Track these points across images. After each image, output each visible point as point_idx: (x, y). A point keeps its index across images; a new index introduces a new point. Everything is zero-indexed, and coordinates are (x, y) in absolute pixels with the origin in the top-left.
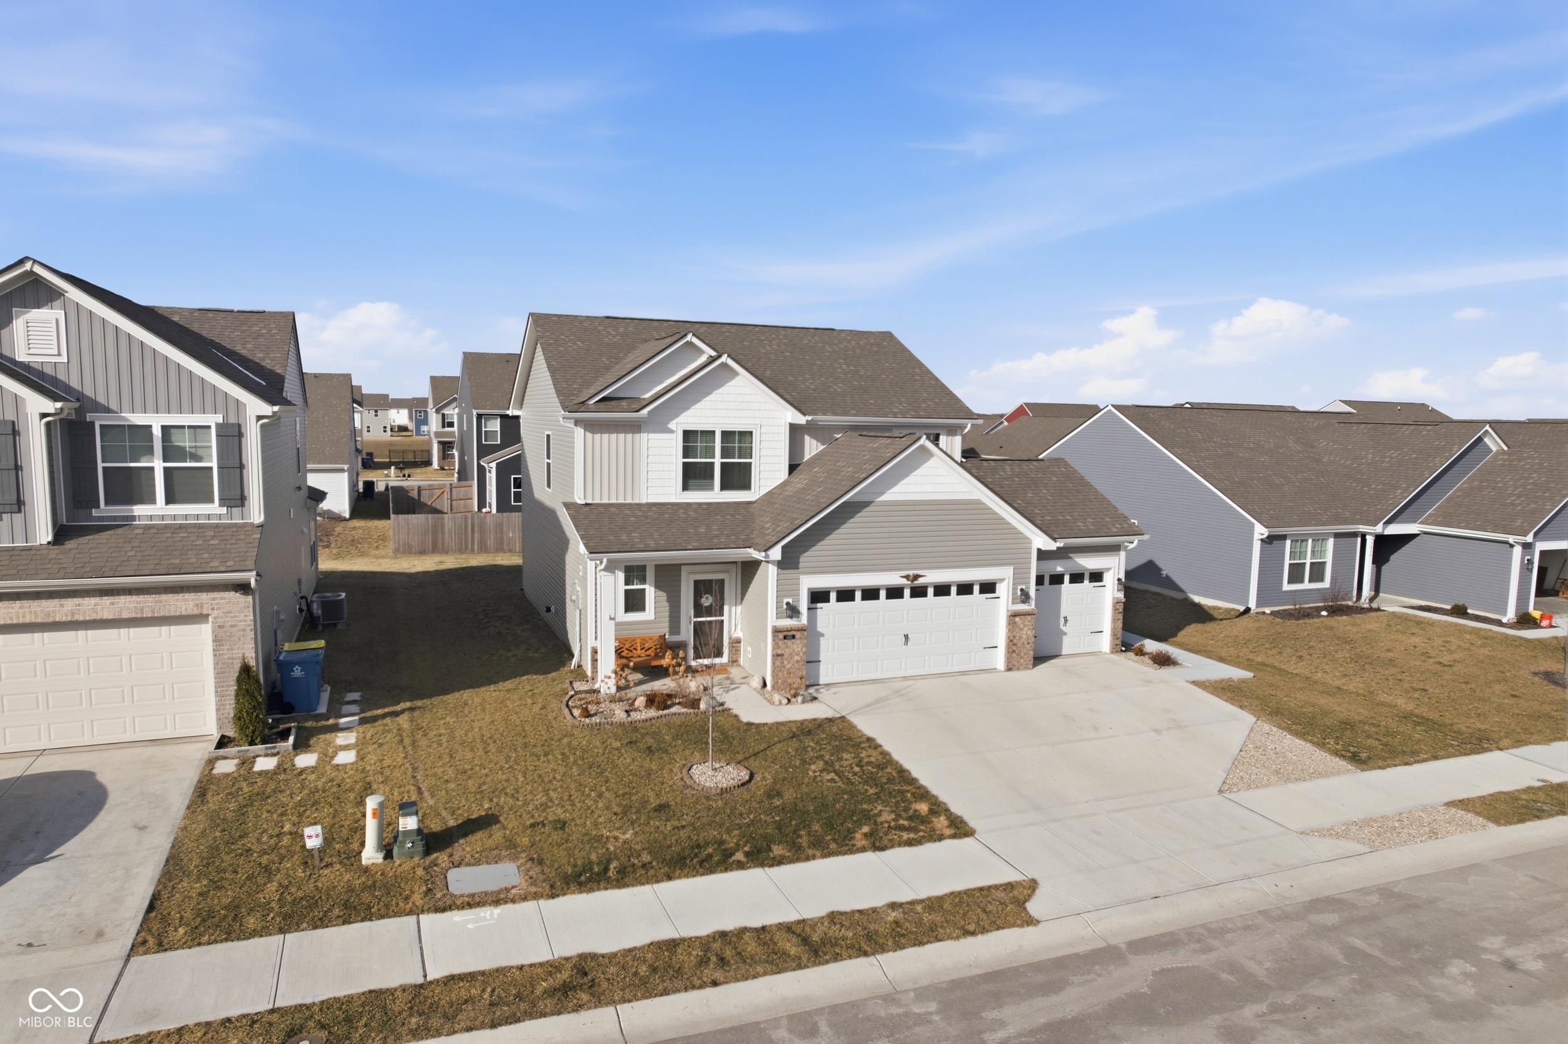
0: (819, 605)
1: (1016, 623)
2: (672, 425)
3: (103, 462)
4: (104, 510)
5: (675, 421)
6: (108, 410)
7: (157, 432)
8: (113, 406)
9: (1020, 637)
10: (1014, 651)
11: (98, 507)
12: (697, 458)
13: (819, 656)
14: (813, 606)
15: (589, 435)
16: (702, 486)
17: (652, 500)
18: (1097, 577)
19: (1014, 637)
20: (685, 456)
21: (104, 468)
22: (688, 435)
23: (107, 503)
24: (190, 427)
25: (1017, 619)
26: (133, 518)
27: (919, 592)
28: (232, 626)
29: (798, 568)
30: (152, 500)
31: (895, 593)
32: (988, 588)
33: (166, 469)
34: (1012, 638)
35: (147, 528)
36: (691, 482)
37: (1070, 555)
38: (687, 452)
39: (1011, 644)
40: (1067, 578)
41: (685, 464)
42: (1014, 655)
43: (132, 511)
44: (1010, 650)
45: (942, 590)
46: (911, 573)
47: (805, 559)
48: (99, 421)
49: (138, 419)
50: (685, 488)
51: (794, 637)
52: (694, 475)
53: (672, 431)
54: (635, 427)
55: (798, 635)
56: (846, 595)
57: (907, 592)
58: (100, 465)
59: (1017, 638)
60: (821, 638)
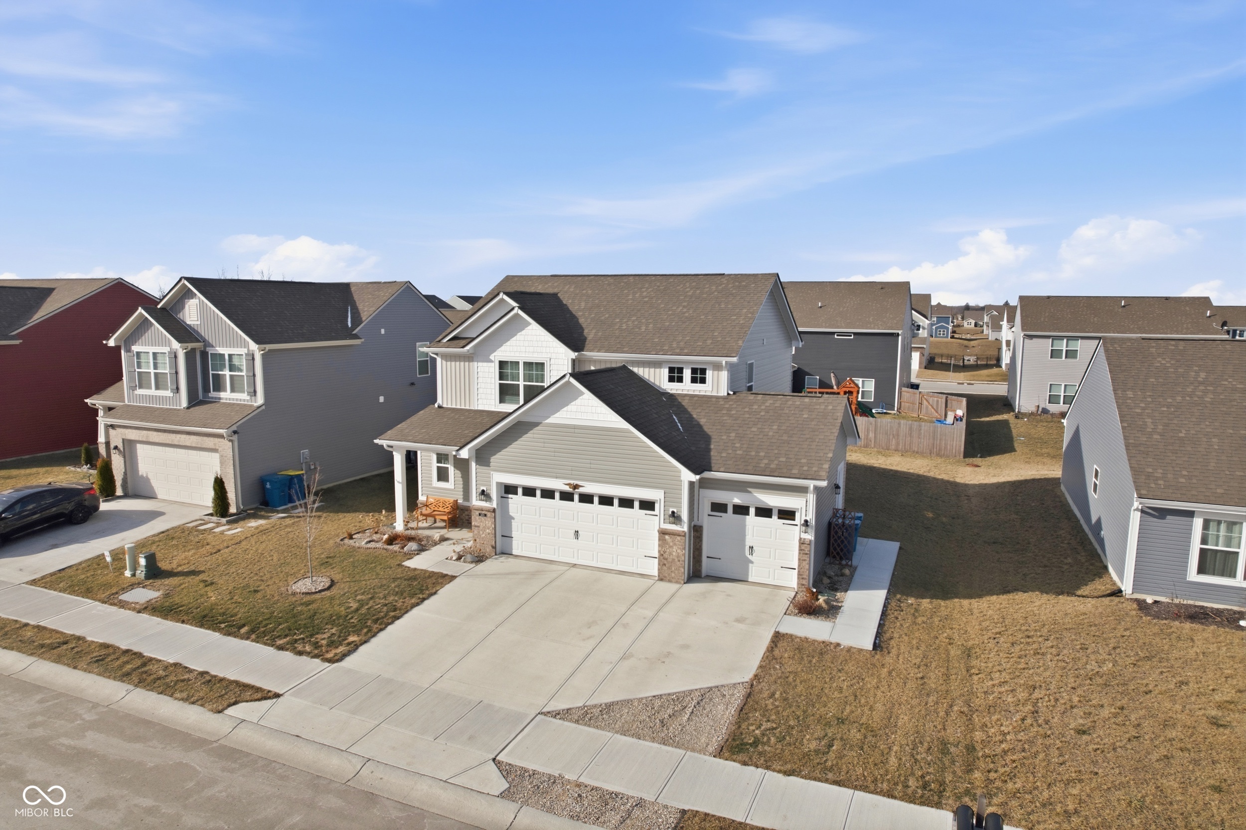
0: (510, 496)
1: (665, 540)
2: (492, 357)
3: (212, 371)
4: (213, 394)
5: (493, 355)
6: (213, 346)
7: (227, 357)
8: (214, 345)
9: (670, 554)
10: (665, 565)
11: (210, 392)
12: (508, 380)
13: (511, 531)
14: (506, 495)
15: (444, 362)
16: (513, 400)
17: (481, 408)
18: (787, 515)
19: (665, 552)
20: (501, 379)
21: (213, 374)
22: (502, 364)
23: (214, 391)
24: (237, 355)
25: (667, 537)
26: (220, 399)
27: (587, 499)
28: (226, 456)
29: (489, 466)
30: (225, 390)
31: (567, 496)
32: (647, 505)
33: (231, 376)
34: (662, 553)
35: (224, 403)
36: (507, 397)
37: (748, 489)
38: (502, 376)
39: (662, 557)
40: (752, 511)
41: (500, 384)
42: (665, 568)
43: (220, 395)
44: (661, 564)
45: (606, 501)
46: (572, 482)
47: (495, 460)
48: (210, 351)
49: (221, 350)
50: (502, 401)
51: (485, 515)
52: (506, 392)
53: (491, 361)
54: (469, 358)
55: (489, 514)
56: (529, 492)
57: (576, 497)
58: (211, 372)
59: (667, 553)
60: (512, 521)
